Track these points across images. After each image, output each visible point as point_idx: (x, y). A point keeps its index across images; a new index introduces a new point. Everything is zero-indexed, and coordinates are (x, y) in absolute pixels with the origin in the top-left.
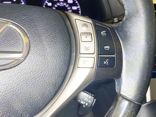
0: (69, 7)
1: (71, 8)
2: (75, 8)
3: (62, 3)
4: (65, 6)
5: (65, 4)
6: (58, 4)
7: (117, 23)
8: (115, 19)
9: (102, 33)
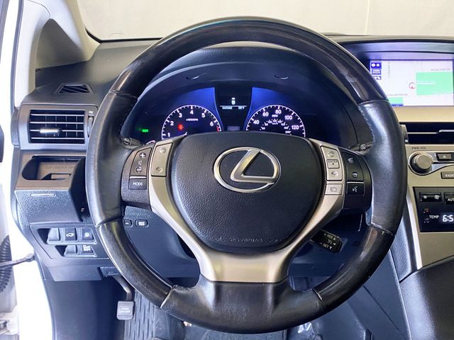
0: (286, 126)
1: (290, 127)
2: (295, 127)
3: (275, 121)
4: (280, 124)
5: (280, 122)
6: (270, 122)
7: (364, 150)
8: (362, 146)
9: (349, 160)
